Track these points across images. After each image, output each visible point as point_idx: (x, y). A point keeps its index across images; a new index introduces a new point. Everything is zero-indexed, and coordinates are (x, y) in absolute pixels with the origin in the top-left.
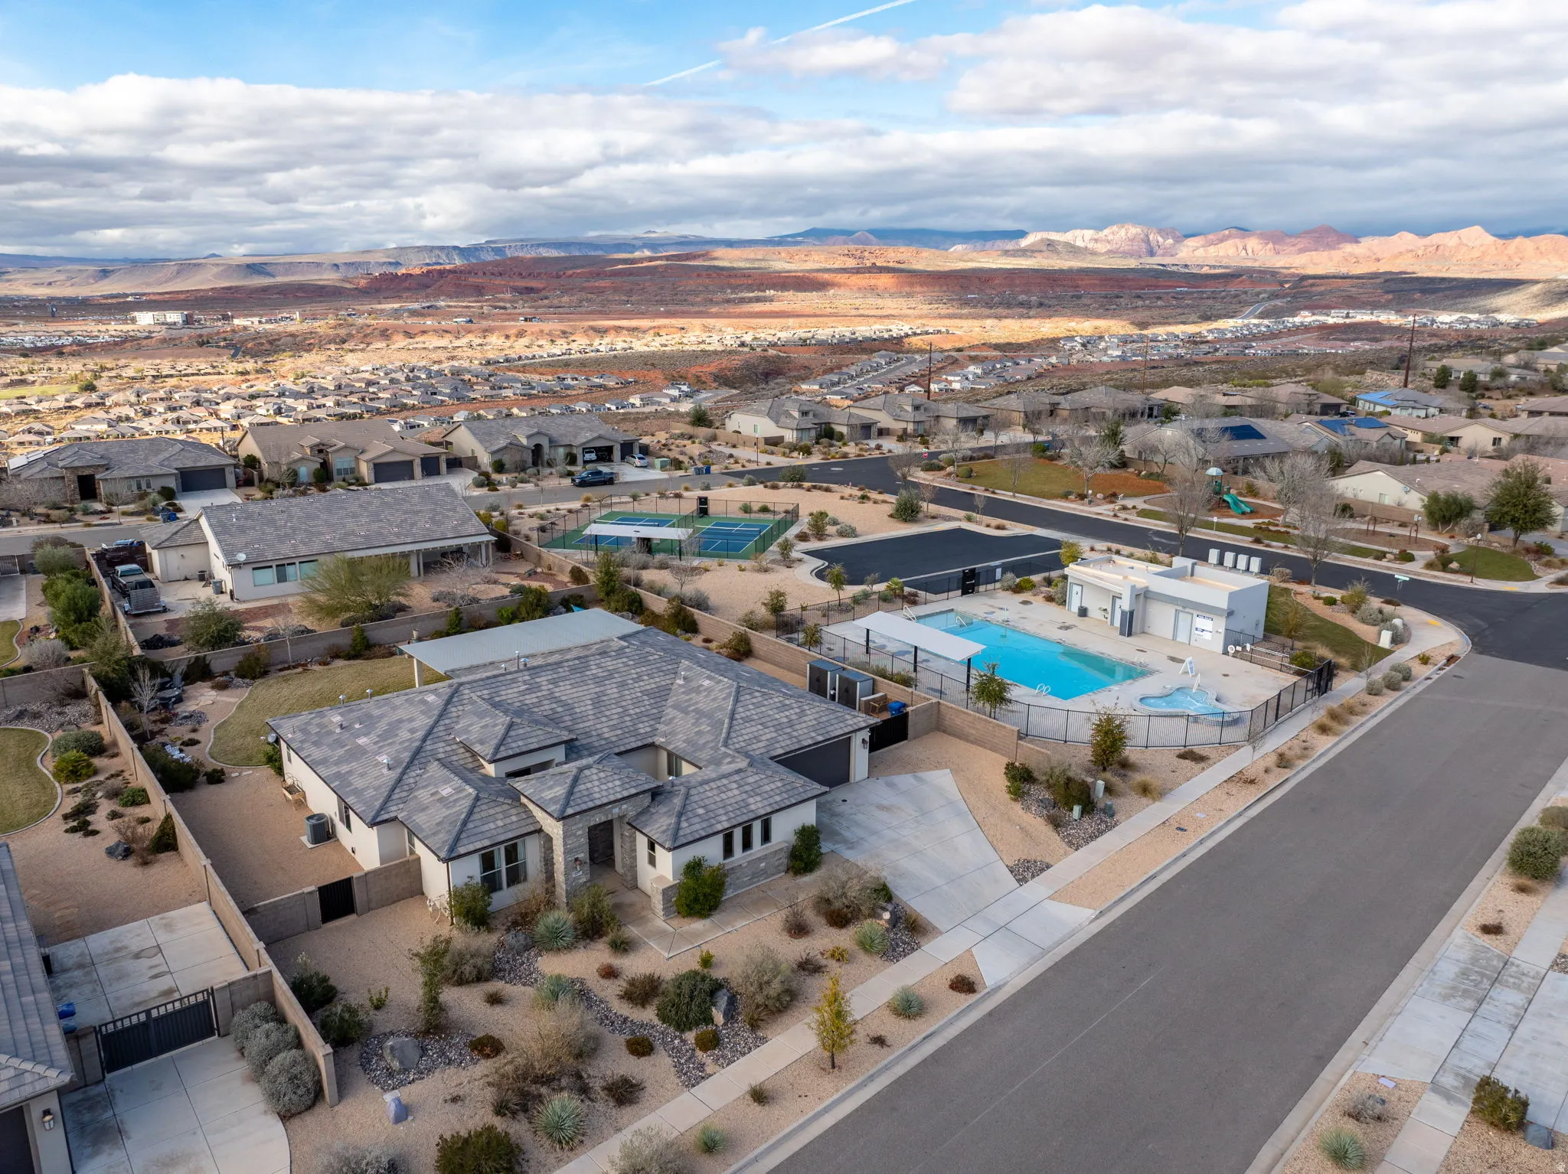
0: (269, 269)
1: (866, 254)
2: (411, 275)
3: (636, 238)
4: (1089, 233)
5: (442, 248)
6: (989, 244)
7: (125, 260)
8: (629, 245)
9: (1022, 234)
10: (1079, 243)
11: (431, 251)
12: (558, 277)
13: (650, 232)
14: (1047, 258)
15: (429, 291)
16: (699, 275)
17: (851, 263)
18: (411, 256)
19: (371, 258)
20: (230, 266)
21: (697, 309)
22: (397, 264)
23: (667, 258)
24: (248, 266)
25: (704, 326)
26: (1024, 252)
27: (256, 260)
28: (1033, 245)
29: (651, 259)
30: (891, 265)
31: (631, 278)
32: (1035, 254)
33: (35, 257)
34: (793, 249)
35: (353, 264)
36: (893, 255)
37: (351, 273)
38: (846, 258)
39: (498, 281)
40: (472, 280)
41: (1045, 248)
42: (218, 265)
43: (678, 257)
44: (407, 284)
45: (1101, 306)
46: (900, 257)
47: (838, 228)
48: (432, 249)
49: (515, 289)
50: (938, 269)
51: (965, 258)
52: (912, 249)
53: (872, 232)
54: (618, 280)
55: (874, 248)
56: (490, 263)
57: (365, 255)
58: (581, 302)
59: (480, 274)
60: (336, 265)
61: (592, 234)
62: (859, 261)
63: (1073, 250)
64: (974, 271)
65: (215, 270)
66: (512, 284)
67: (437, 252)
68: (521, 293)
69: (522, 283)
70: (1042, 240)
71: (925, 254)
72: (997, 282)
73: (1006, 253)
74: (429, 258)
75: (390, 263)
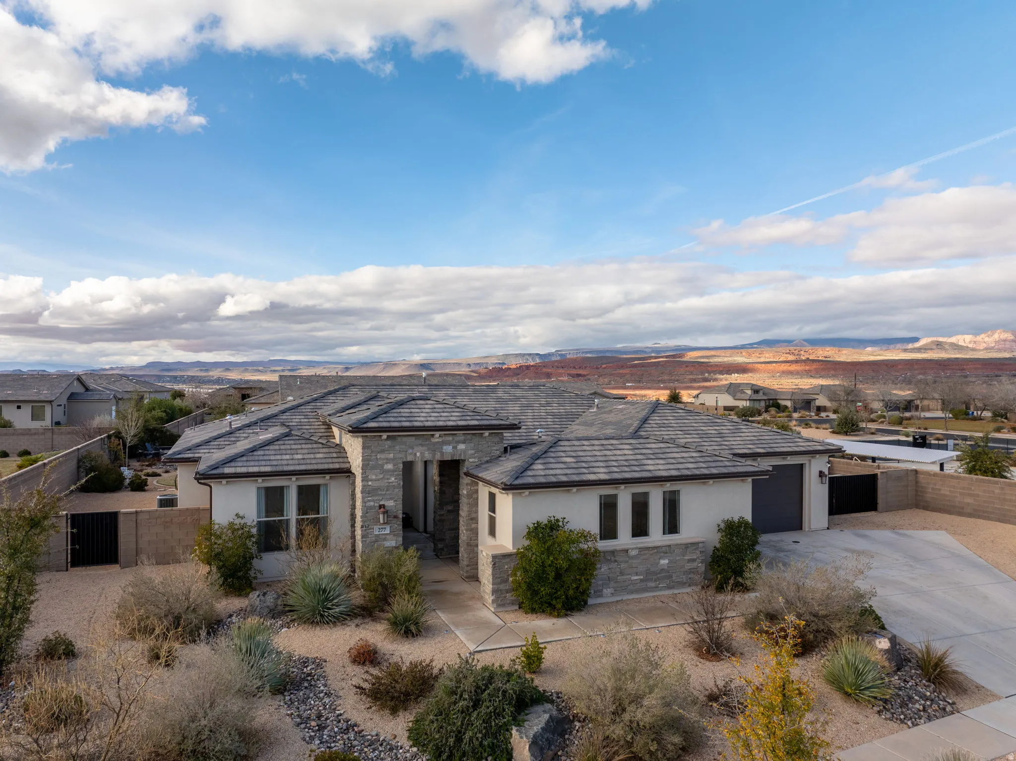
0: (432, 367)
1: (802, 352)
2: (510, 368)
3: (647, 348)
4: (968, 338)
5: (530, 355)
6: (892, 346)
7: (358, 363)
8: (643, 351)
9: (916, 340)
10: (961, 343)
11: (523, 356)
12: (598, 368)
13: (656, 344)
14: (938, 353)
15: (518, 376)
16: (687, 366)
17: (791, 358)
18: (512, 359)
19: (489, 361)
20: (412, 365)
21: (685, 385)
22: (504, 364)
23: (667, 357)
24: (421, 365)
25: (689, 394)
26: (919, 350)
27: (425, 362)
28: (924, 345)
29: (656, 358)
30: (820, 358)
31: (643, 368)
32: (928, 351)
33: (315, 362)
34: (750, 350)
35: (478, 364)
36: (821, 352)
37: (477, 368)
38: (788, 355)
39: (561, 371)
40: (544, 370)
41: (934, 347)
42: (405, 364)
43: (674, 356)
44: (507, 374)
45: (984, 382)
46: (826, 354)
47: (783, 339)
48: (524, 355)
49: (569, 375)
50: (855, 360)
51: (875, 354)
52: (835, 349)
53: (805, 340)
54: (634, 370)
55: (807, 349)
56: (556, 361)
57: (486, 359)
58: (610, 382)
59: (551, 367)
60: (469, 364)
61: (619, 346)
62: (797, 357)
63: (956, 347)
64: (883, 361)
65: (404, 367)
66: (568, 372)
67: (527, 357)
68: (573, 377)
69: (574, 372)
70: (932, 342)
71: (844, 352)
72: (900, 367)
73: (905, 350)
74: (522, 360)
75: (500, 363)
